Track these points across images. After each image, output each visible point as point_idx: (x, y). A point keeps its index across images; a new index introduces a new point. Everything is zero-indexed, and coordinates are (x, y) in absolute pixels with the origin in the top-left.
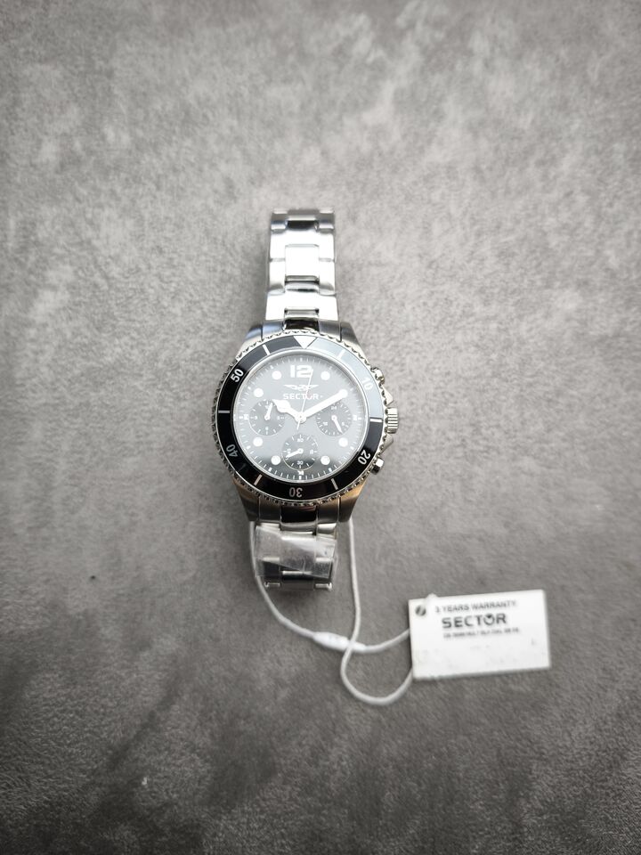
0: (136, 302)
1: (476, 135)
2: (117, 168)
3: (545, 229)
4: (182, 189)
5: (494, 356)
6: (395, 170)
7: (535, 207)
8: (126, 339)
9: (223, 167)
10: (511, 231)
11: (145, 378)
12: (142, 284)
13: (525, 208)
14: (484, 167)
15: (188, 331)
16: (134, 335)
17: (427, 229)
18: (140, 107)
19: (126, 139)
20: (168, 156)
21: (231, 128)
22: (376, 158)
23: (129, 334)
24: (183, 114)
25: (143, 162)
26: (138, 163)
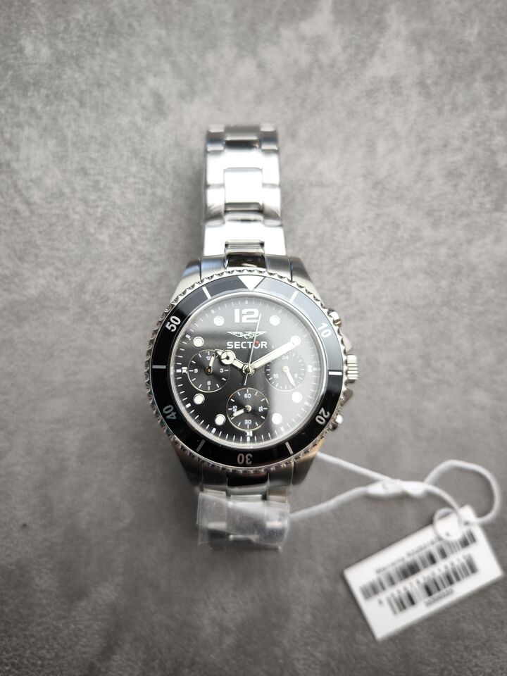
0: (60, 228)
1: (420, 48)
2: (37, 84)
3: (494, 148)
4: (108, 106)
5: (444, 283)
6: (336, 84)
7: (483, 124)
8: (50, 269)
9: (152, 81)
10: (459, 150)
11: (71, 312)
12: (67, 209)
13: (473, 125)
14: (429, 82)
15: (116, 260)
16: (59, 264)
17: (371, 147)
18: (59, 16)
19: (45, 52)
20: (91, 70)
21: (159, 39)
22: (316, 72)
23: (53, 264)
24: (107, 23)
25: (65, 77)
26: (59, 77)
